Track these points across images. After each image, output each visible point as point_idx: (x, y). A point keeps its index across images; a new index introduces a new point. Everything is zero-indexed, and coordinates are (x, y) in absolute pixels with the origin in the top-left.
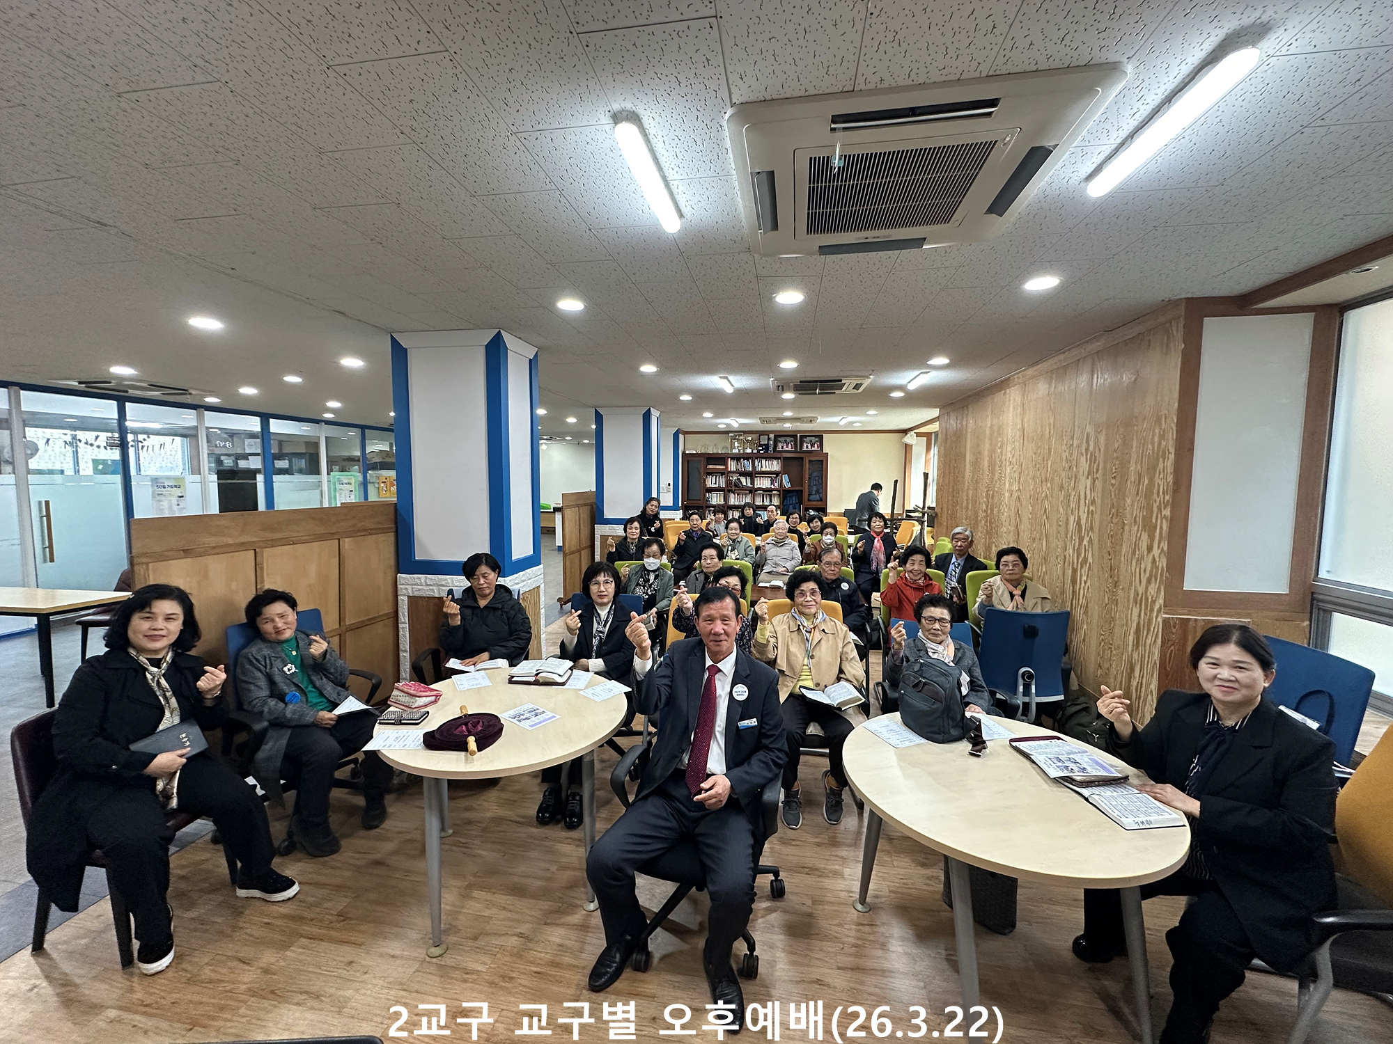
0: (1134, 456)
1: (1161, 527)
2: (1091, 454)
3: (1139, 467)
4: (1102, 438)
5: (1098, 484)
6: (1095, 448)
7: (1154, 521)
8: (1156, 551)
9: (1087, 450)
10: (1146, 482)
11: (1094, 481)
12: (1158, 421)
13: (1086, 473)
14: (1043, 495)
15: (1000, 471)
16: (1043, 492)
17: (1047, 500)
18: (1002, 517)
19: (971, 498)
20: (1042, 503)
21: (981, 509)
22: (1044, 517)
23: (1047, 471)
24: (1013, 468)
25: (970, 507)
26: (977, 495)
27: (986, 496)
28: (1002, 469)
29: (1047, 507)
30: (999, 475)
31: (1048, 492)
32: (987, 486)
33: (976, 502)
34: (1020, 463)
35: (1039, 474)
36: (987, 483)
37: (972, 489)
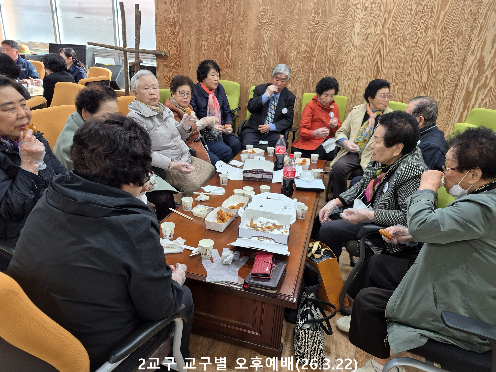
14: (428, 39)
15: (343, 15)
16: (429, 36)
17: (434, 44)
18: (346, 57)
19: (267, 39)
20: (425, 45)
21: (295, 50)
22: (428, 57)
23: (438, 19)
24: (371, 13)
25: (266, 48)
26: (284, 36)
27: (308, 38)
28: (348, 13)
29: (433, 48)
30: (342, 18)
31: (436, 38)
32: (312, 28)
33: (282, 42)
34: (388, 10)
35: (421, 22)
36: (312, 25)
37: (270, 30)
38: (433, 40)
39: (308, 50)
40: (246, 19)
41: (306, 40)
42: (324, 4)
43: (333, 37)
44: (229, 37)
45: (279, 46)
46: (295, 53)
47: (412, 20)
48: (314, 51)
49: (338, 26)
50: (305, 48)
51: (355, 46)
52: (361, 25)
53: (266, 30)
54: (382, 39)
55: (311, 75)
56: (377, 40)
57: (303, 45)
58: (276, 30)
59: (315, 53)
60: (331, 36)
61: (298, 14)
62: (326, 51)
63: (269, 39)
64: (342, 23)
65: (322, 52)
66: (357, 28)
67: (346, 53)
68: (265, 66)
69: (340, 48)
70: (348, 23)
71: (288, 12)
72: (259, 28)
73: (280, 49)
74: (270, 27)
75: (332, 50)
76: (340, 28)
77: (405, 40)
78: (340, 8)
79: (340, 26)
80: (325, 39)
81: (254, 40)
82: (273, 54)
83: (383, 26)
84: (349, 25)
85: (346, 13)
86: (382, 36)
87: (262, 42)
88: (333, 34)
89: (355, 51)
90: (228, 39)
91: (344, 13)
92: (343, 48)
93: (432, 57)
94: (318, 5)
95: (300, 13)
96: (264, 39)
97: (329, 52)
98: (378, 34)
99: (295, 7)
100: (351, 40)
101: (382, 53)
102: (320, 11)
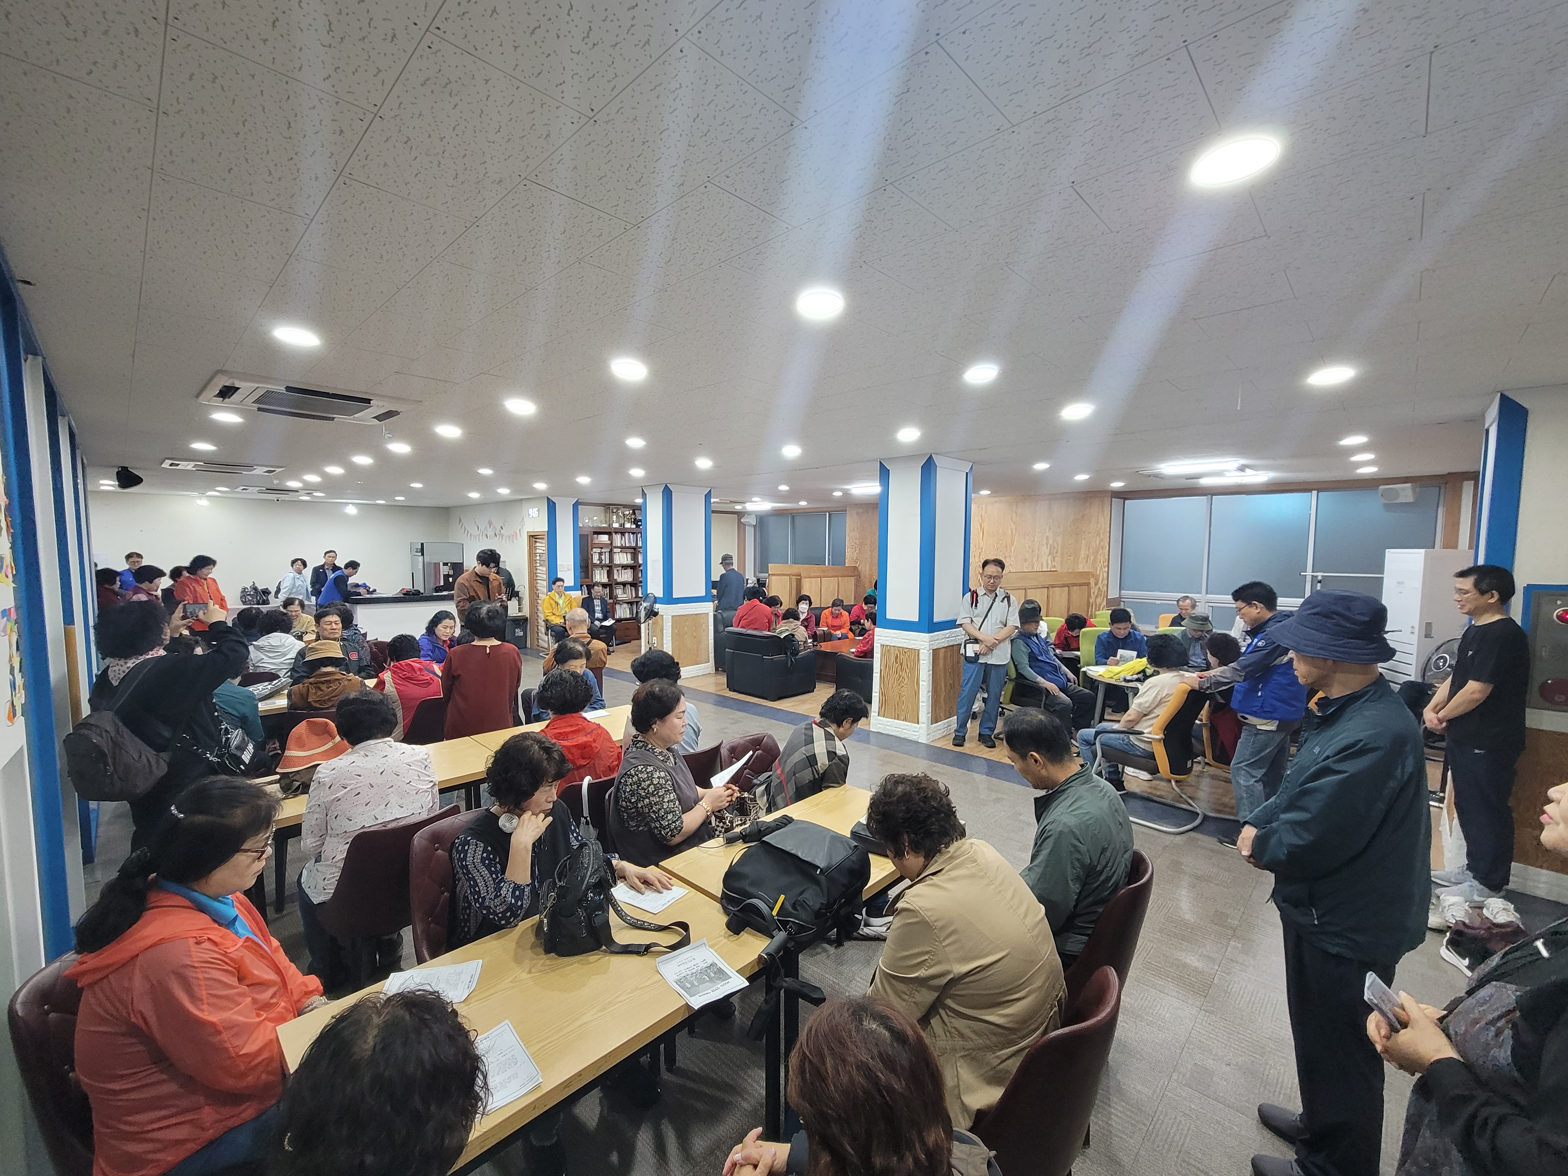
0: (1083, 548)
1: (1103, 575)
2: (1051, 545)
3: (1087, 552)
4: (1059, 539)
5: (1058, 559)
6: (1053, 542)
7: (1098, 573)
8: (1100, 585)
9: (1047, 544)
10: (1092, 558)
11: (1054, 557)
12: (1099, 535)
13: (1047, 553)
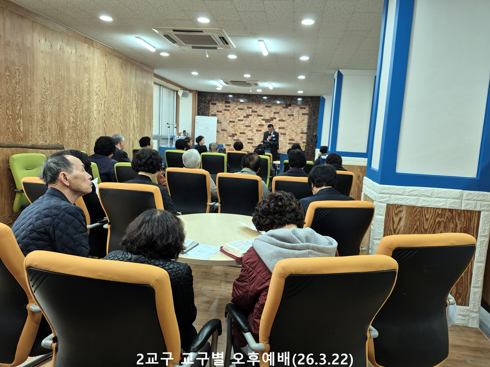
0: (147, 105)
4: (140, 97)
6: (138, 100)
9: (135, 99)
14: (119, 114)
15: (88, 97)
16: (119, 112)
17: (121, 116)
18: (92, 125)
19: (49, 112)
20: (119, 118)
21: (67, 121)
22: (120, 124)
23: (121, 103)
24: (99, 97)
25: (49, 120)
26: (60, 110)
27: (73, 112)
28: (90, 96)
29: (121, 120)
30: (88, 99)
31: (121, 113)
32: (75, 105)
33: (59, 116)
34: (105, 96)
35: (116, 104)
36: (75, 103)
37: (51, 105)
38: (121, 115)
39: (74, 121)
40: (32, 94)
41: (72, 114)
42: (79, 88)
43: (85, 111)
44: (20, 110)
45: (58, 119)
46: (67, 124)
47: (113, 103)
48: (78, 122)
49: (87, 104)
50: (73, 119)
51: (95, 118)
52: (96, 104)
53: (48, 105)
54: (105, 113)
55: (77, 140)
56: (103, 114)
57: (71, 117)
58: (55, 105)
59: (78, 123)
60: (84, 111)
61: (66, 94)
62: (83, 122)
63: (51, 112)
64: (88, 102)
65: (82, 122)
66: (95, 107)
67: (92, 123)
68: (50, 135)
69: (89, 120)
70: (91, 103)
71: (61, 91)
72: (43, 103)
73: (59, 121)
74: (51, 102)
75: (86, 121)
76: (88, 106)
77: (112, 115)
78: (87, 92)
79: (88, 105)
80: (82, 112)
81: (40, 113)
82: (54, 125)
83: (104, 106)
84: (91, 104)
85: (90, 95)
86: (105, 112)
87: (46, 115)
88: (85, 110)
89: (95, 122)
90: (19, 112)
91: (89, 96)
92: (91, 119)
93: (121, 124)
94: (77, 89)
95: (68, 94)
96: (47, 112)
97: (85, 122)
98: (103, 111)
99: (65, 88)
100: (93, 114)
101: (106, 122)
102: (78, 92)
